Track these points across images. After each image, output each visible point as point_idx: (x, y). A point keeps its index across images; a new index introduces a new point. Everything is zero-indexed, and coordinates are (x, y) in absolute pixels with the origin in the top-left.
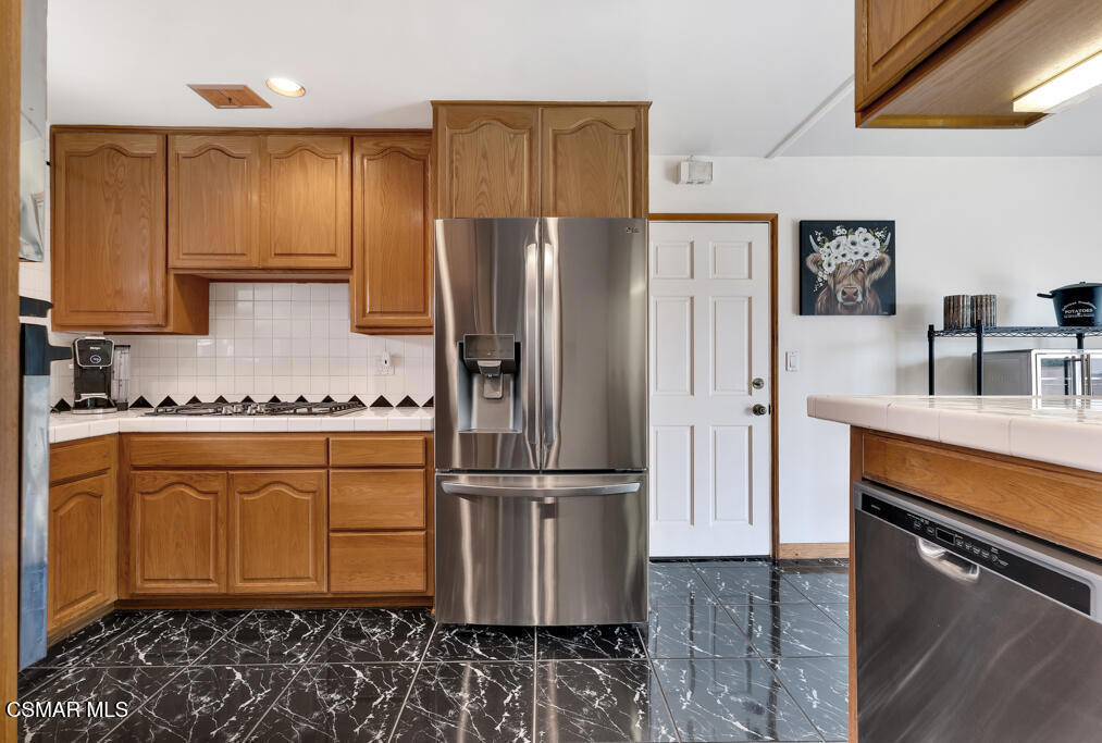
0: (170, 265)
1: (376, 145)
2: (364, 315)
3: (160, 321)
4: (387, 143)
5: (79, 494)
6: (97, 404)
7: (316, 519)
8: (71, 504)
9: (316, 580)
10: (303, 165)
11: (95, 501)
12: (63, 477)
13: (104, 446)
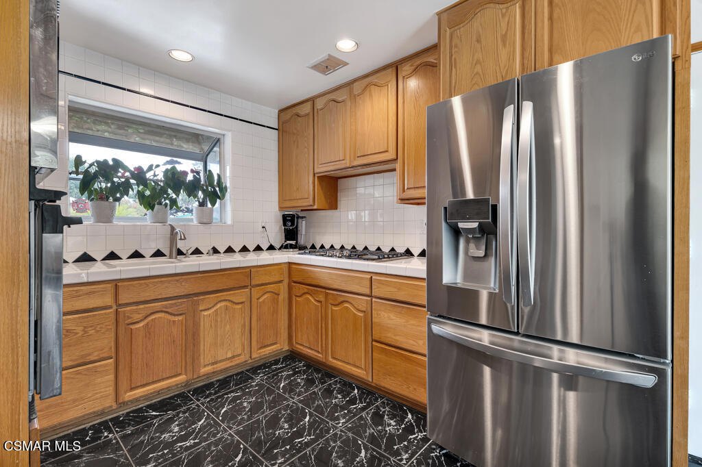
0: (315, 172)
1: (412, 66)
2: (404, 191)
3: (311, 203)
4: (418, 61)
5: (269, 292)
6: (292, 247)
7: (365, 328)
8: (266, 296)
9: (366, 371)
10: (371, 95)
11: (276, 296)
12: (260, 283)
13: (281, 269)
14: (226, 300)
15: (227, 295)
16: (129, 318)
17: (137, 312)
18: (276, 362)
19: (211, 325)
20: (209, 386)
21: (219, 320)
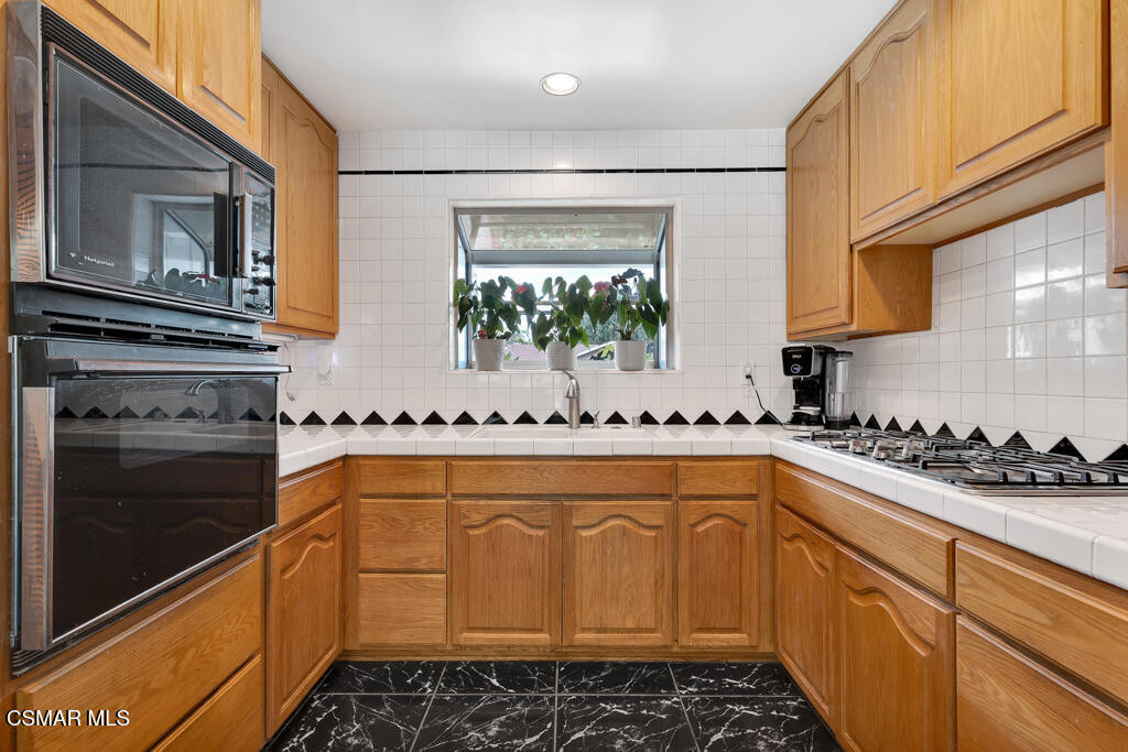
0: (853, 240)
3: (844, 318)
5: (722, 515)
8: (712, 523)
11: (738, 528)
12: (698, 493)
13: (751, 468)
14: (625, 517)
15: (625, 506)
16: (466, 517)
17: (476, 509)
18: (741, 671)
19: (594, 558)
20: (593, 668)
21: (609, 551)
